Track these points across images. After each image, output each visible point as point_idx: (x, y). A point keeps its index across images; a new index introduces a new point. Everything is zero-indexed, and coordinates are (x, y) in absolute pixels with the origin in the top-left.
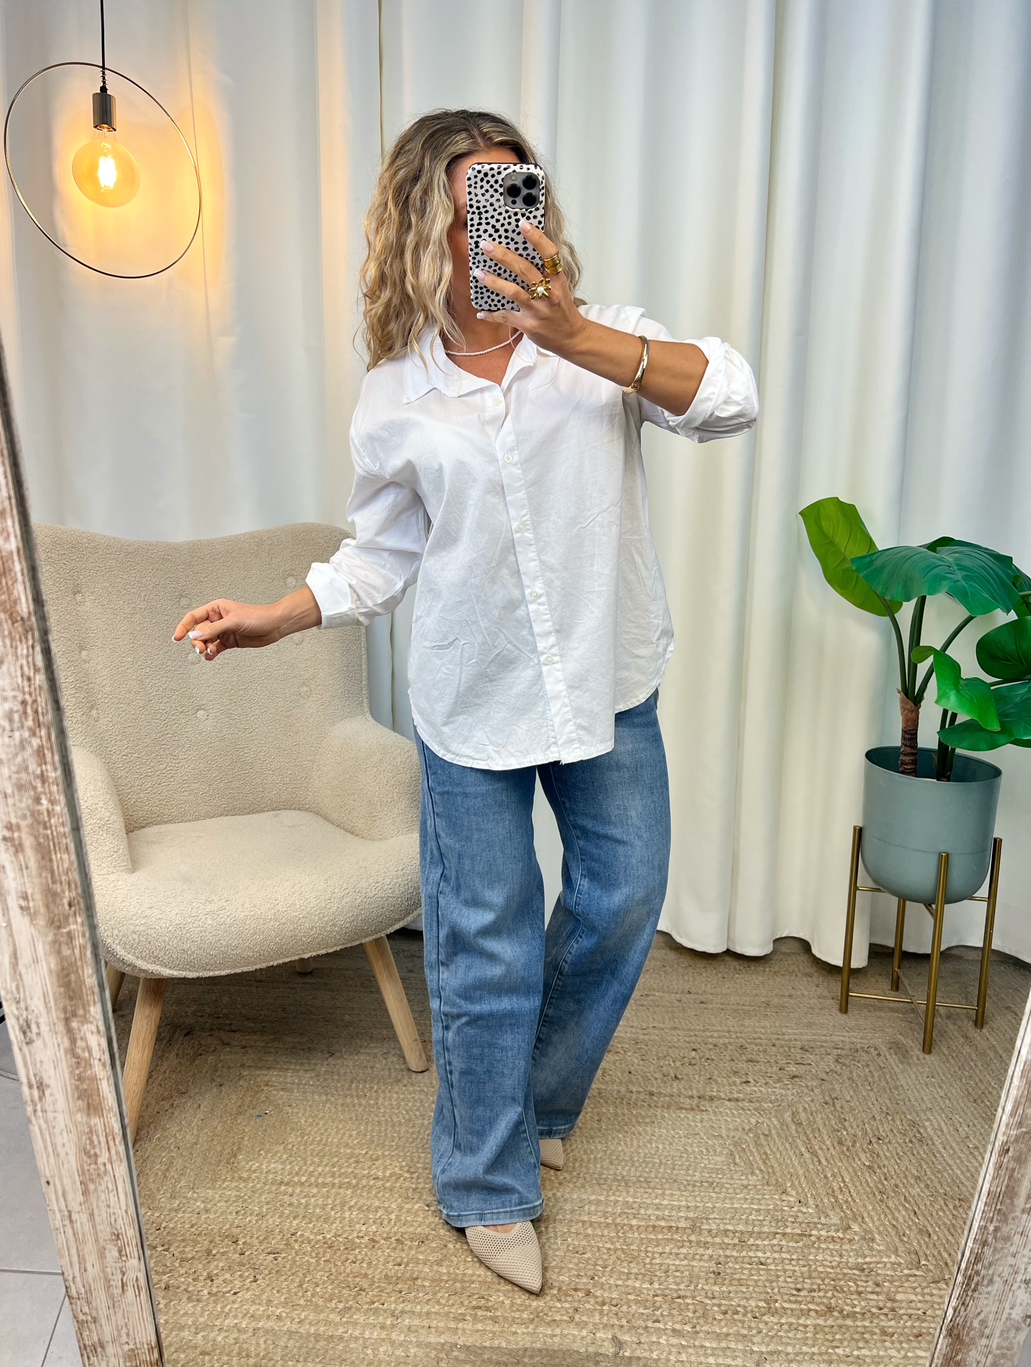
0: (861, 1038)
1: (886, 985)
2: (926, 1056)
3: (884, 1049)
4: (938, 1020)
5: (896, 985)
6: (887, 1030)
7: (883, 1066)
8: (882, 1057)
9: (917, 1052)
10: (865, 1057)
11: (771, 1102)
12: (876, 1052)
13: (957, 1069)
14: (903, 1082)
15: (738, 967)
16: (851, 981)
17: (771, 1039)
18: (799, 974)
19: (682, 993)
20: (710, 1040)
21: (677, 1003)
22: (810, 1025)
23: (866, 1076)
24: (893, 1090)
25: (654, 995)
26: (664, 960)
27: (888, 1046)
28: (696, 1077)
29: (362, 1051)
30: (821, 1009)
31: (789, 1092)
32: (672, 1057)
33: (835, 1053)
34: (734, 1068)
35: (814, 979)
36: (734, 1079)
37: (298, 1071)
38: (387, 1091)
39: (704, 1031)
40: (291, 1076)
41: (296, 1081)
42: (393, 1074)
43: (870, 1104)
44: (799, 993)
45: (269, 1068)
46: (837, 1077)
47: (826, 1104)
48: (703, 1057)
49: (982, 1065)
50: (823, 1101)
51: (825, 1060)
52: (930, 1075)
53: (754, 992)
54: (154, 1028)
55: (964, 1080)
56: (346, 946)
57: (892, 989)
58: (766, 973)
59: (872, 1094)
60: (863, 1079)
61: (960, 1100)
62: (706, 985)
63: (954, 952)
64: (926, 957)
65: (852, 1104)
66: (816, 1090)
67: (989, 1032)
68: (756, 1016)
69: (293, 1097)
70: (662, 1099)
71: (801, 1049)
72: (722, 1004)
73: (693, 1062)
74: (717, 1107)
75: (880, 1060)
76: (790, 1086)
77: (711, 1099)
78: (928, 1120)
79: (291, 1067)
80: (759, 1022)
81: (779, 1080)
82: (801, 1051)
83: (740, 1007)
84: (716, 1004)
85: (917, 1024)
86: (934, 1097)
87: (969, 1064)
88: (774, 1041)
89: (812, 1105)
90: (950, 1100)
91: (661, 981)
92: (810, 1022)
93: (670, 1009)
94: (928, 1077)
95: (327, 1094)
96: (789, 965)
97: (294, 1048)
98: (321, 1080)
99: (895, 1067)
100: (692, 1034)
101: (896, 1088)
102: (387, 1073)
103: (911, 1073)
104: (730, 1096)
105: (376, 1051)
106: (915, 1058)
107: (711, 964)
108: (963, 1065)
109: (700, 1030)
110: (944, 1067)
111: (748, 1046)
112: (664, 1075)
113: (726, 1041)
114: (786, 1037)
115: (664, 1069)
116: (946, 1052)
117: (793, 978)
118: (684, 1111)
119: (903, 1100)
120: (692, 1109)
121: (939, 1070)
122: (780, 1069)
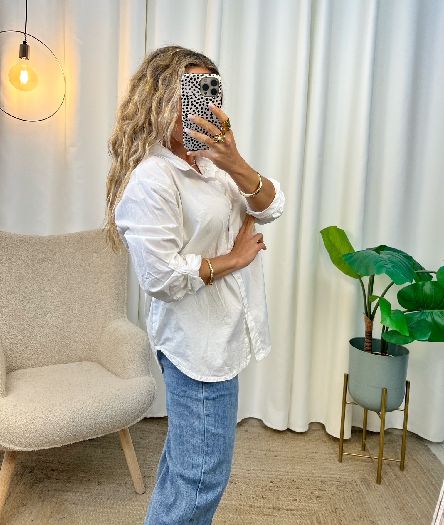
0: (348, 476)
1: (360, 448)
2: (378, 486)
3: (359, 482)
4: (383, 466)
5: (364, 448)
6: (360, 472)
7: (358, 491)
8: (358, 486)
9: (374, 483)
10: (350, 486)
11: (307, 511)
12: (355, 484)
13: (392, 492)
14: (368, 500)
15: (292, 437)
16: (344, 445)
17: (307, 477)
18: (320, 441)
19: (266, 451)
20: (279, 477)
21: (264, 456)
22: (325, 469)
23: (351, 496)
24: (363, 504)
25: (254, 452)
26: (259, 433)
27: (361, 480)
28: (272, 497)
29: (114, 482)
30: (330, 460)
31: (315, 505)
32: (261, 486)
33: (336, 484)
34: (290, 492)
35: (327, 443)
36: (290, 498)
37: (82, 493)
38: (124, 505)
39: (276, 472)
40: (79, 496)
41: (81, 498)
42: (129, 495)
43: (352, 511)
44: (320, 451)
45: (68, 491)
46: (337, 497)
47: (332, 511)
48: (275, 486)
49: (404, 491)
50: (331, 510)
51: (332, 488)
52: (380, 496)
53: (300, 451)
54: (10, 475)
55: (395, 498)
56: (107, 433)
57: (362, 450)
58: (305, 440)
59: (353, 506)
60: (350, 498)
61: (394, 509)
62: (278, 447)
63: (389, 431)
64: (378, 433)
65: (344, 512)
66: (327, 504)
67: (406, 473)
68: (300, 464)
69: (78, 508)
70: (255, 509)
71: (321, 482)
72: (284, 457)
73: (271, 489)
74: (281, 514)
75: (357, 488)
76: (316, 502)
77: (279, 509)
78: (380, 520)
79: (79, 491)
80: (302, 467)
81: (311, 499)
82: (320, 483)
83: (293, 459)
84: (282, 457)
85: (374, 469)
86: (382, 508)
87: (398, 490)
88: (308, 478)
89: (326, 512)
90: (389, 509)
91: (257, 444)
92: (325, 467)
93: (261, 460)
94: (379, 497)
95: (95, 507)
96: (315, 436)
97: (82, 480)
98: (93, 498)
99: (364, 492)
100: (270, 473)
101: (365, 503)
102: (125, 494)
103: (371, 495)
104: (288, 508)
105: (121, 482)
106: (373, 487)
107: (280, 435)
108: (395, 491)
109: (274, 471)
110: (386, 491)
111: (296, 480)
112: (257, 496)
113: (287, 477)
114: (314, 475)
115: (257, 492)
116: (387, 484)
117: (317, 443)
118: (266, 516)
119: (368, 509)
120: (270, 515)
121: (384, 493)
122: (311, 493)
